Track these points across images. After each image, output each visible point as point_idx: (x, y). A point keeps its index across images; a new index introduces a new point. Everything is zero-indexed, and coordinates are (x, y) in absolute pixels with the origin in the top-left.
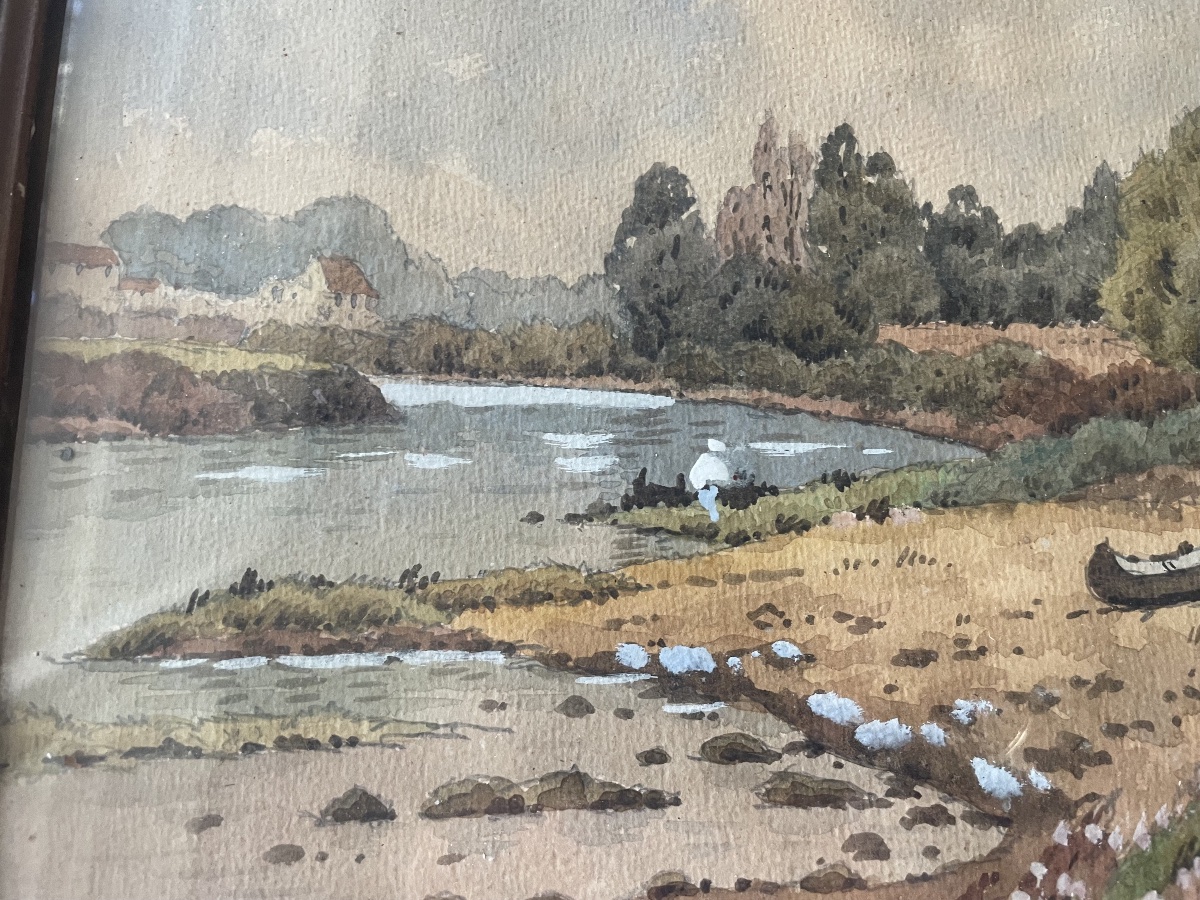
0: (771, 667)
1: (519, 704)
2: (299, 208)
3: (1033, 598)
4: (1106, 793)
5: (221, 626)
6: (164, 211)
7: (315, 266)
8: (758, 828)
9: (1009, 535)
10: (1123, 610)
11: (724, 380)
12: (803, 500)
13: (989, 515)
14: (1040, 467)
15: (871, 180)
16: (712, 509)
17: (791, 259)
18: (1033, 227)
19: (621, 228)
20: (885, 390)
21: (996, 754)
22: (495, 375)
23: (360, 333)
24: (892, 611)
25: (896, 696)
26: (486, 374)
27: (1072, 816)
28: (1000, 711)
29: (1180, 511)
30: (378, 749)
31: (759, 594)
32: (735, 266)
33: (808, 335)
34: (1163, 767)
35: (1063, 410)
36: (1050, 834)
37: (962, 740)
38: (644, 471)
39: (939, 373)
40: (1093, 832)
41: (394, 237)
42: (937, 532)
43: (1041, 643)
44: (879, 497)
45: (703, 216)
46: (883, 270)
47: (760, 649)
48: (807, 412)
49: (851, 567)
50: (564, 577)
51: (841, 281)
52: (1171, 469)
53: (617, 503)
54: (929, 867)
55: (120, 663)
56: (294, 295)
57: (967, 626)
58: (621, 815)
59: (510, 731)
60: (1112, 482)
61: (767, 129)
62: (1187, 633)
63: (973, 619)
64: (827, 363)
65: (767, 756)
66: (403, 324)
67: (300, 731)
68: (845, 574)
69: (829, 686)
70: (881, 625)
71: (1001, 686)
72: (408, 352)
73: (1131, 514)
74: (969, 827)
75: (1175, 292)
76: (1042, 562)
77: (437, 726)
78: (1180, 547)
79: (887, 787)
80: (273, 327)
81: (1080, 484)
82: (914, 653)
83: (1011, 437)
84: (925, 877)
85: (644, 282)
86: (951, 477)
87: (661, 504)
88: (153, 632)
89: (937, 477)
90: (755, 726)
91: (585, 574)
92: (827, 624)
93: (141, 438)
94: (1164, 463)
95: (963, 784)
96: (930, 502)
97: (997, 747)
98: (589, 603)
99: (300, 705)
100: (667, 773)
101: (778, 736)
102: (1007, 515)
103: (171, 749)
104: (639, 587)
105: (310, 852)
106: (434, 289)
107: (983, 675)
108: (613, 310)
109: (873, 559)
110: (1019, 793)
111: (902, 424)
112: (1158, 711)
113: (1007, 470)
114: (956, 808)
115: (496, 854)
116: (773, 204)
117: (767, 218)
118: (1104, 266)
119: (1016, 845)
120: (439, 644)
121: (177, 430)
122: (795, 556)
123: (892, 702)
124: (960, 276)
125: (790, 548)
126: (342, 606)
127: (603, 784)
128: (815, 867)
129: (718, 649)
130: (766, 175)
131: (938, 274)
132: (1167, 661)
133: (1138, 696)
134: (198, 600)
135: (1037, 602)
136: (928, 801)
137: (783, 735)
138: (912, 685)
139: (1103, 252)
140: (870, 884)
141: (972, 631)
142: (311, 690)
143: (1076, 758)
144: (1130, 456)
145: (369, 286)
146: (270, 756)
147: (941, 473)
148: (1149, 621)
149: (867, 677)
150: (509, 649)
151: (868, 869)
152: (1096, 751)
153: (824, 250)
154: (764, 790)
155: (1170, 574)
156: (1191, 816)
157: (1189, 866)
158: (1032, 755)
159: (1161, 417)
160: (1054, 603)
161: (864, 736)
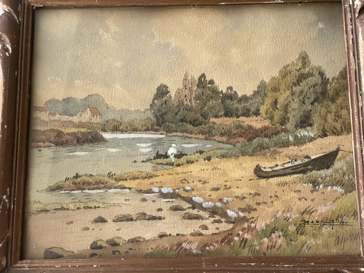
0: (185, 192)
1: (132, 200)
2: (85, 97)
4: (256, 217)
5: (72, 184)
6: (57, 99)
7: (88, 109)
8: (181, 224)
9: (237, 163)
10: (262, 179)
11: (176, 131)
12: (192, 157)
13: (233, 159)
14: (245, 148)
15: (209, 86)
16: (173, 159)
17: (191, 104)
18: (245, 95)
19: (154, 98)
20: (211, 133)
21: (232, 209)
22: (126, 131)
23: (98, 123)
24: (211, 179)
25: (211, 197)
26: (125, 131)
27: (248, 222)
28: (233, 200)
29: (276, 157)
30: (104, 209)
31: (182, 177)
32: (178, 106)
33: (194, 121)
34: (269, 212)
35: (251, 136)
36: (243, 225)
37: (225, 206)
38: (158, 151)
39: (223, 128)
40: (253, 225)
41: (105, 102)
42: (222, 163)
43: (243, 186)
44: (209, 156)
45: (171, 95)
46: (211, 106)
47: (182, 188)
48: (194, 138)
50: (141, 174)
51: (202, 109)
52: (274, 148)
53: (152, 158)
54: (217, 232)
55: (52, 192)
56: (84, 116)
58: (153, 221)
59: (130, 205)
60: (261, 151)
61: (186, 75)
62: (276, 183)
63: (228, 181)
64: (198, 127)
65: (183, 209)
66: (107, 121)
67: (88, 205)
68: (201, 172)
69: (197, 195)
70: (208, 183)
71: (234, 195)
72: (108, 127)
73: (265, 158)
74: (226, 224)
75: (277, 109)
76: (244, 169)
77: (115, 204)
78: (275, 165)
79: (208, 216)
80: (80, 122)
81: (253, 152)
82: (215, 188)
83: (239, 142)
84: (216, 234)
85: (159, 110)
86: (225, 151)
87: (162, 158)
88: (58, 186)
90: (181, 203)
91: (146, 173)
92: (197, 182)
93: (54, 147)
94: (273, 147)
95: (225, 215)
96: (220, 157)
97: (232, 207)
98: (146, 179)
99: (88, 200)
100: (163, 213)
101: (186, 205)
102: (237, 159)
103: (63, 209)
104: (157, 176)
105: (91, 228)
106: (113, 113)
107: (230, 193)
108: (152, 116)
109: (207, 169)
110: (237, 217)
111: (214, 140)
112: (268, 200)
113: (238, 149)
114: (223, 220)
115: (128, 229)
116: (187, 92)
117: (186, 95)
118: (261, 104)
119: (236, 228)
120: (116, 188)
121: (61, 145)
122: (190, 169)
123: (210, 199)
124: (229, 107)
125: (189, 167)
126: (96, 180)
127: (149, 215)
128: (193, 231)
129: (173, 188)
130: (186, 86)
131: (224, 106)
132: (271, 189)
133: (264, 197)
134: (67, 179)
135: (242, 177)
138: (214, 195)
139: (261, 100)
140: (204, 235)
141: (228, 184)
142: (90, 197)
143: (250, 210)
144: (265, 145)
145: (100, 113)
146: (82, 210)
147: (223, 150)
148: (268, 181)
149: (205, 193)
150: (130, 189)
151: (204, 232)
152: (254, 208)
153: (198, 102)
154: (182, 216)
155: (273, 171)
156: (275, 222)
157: (274, 233)
158: (240, 209)
159: (273, 137)
160: (246, 177)
161: (204, 205)
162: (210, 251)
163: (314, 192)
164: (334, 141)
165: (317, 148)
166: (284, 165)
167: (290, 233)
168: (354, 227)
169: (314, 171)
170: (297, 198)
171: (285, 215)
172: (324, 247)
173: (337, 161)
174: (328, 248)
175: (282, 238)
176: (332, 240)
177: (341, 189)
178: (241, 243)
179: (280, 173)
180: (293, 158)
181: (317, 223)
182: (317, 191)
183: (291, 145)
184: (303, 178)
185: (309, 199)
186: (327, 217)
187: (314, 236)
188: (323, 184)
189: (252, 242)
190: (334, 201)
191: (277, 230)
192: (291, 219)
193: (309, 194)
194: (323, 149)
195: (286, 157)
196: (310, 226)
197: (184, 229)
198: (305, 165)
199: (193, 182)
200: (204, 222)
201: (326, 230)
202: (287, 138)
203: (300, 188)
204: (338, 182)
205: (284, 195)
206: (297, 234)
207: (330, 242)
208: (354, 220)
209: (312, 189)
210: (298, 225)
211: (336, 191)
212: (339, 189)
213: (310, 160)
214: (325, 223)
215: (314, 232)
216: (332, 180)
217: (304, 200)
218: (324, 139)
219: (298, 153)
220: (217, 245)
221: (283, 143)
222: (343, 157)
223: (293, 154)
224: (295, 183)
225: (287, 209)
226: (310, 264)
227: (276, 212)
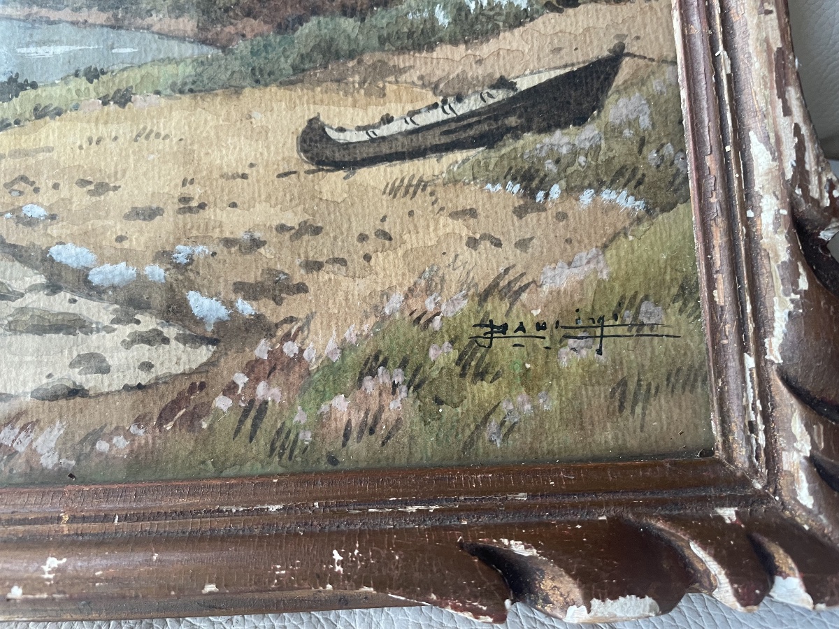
0: (20, 226)
3: (249, 163)
4: (302, 316)
9: (233, 113)
10: (328, 171)
12: (58, 92)
13: (219, 98)
14: (266, 58)
21: (209, 288)
24: (127, 175)
25: (126, 244)
27: (272, 336)
28: (214, 254)
29: (384, 88)
31: (15, 169)
34: (353, 295)
35: (289, 12)
36: (252, 351)
37: (180, 277)
40: (290, 348)
42: (174, 113)
43: (253, 198)
44: (124, 86)
47: (12, 212)
48: (67, 22)
49: (94, 143)
52: (378, 56)
54: (144, 378)
57: (191, 187)
60: (326, 67)
62: (382, 187)
63: (196, 181)
65: (9, 296)
68: (88, 149)
69: (68, 238)
70: (116, 188)
71: (216, 234)
73: (341, 93)
74: (181, 346)
76: (259, 133)
78: (382, 119)
79: (112, 317)
81: (298, 70)
82: (144, 210)
83: (244, 36)
84: (140, 387)
86: (189, 70)
89: (177, 70)
90: (4, 273)
92: (70, 189)
94: (374, 50)
95: (176, 310)
96: (169, 90)
97: (210, 282)
101: (22, 279)
102: (234, 97)
107: (202, 225)
109: (113, 135)
110: (227, 318)
111: (149, 28)
112: (351, 249)
113: (238, 63)
114: (171, 332)
119: (222, 360)
122: (47, 137)
123: (122, 250)
125: (44, 130)
128: (45, 381)
132: (363, 210)
133: (335, 238)
135: (252, 165)
136: (147, 326)
137: (27, 279)
138: (140, 235)
140: (91, 393)
141: (196, 192)
143: (278, 288)
147: (181, 67)
148: (352, 179)
149: (102, 230)
151: (90, 381)
152: (295, 283)
154: (6, 322)
155: (372, 140)
156: (376, 334)
157: (373, 374)
158: (240, 287)
159: (373, 13)
160: (267, 166)
161: (95, 278)
162: (114, 458)
163: (526, 212)
164: (602, 24)
165: (541, 49)
166: (417, 119)
167: (435, 374)
168: (680, 342)
169: (528, 136)
170: (465, 240)
171: (415, 304)
172: (566, 423)
173: (616, 96)
174: (582, 428)
175: (404, 394)
176: (598, 397)
177: (631, 199)
178: (241, 422)
179: (400, 149)
180: (450, 91)
181: (541, 333)
182: (541, 208)
183: (441, 40)
184: (487, 165)
185: (509, 241)
186: (578, 306)
187: (529, 381)
188: (563, 182)
189: (286, 413)
190: (605, 247)
191: (384, 363)
192: (437, 323)
193: (510, 222)
194: (563, 52)
195: (424, 86)
196: (510, 342)
197: (9, 372)
198: (495, 113)
199: (56, 186)
200: (94, 342)
201: (574, 356)
202: (426, 15)
203: (476, 202)
204: (620, 173)
205: (412, 228)
206: (463, 375)
207: (590, 404)
208: (684, 316)
209: (522, 202)
210: (466, 341)
211: (613, 206)
212: (625, 201)
213: (512, 94)
214: (571, 332)
215: (528, 366)
216: (597, 166)
217: (488, 244)
218: (568, 16)
219: (467, 69)
220: (141, 432)
221: (410, 34)
222: (639, 81)
223: (449, 74)
224: (456, 182)
225: (423, 283)
226: (510, 497)
227: (382, 296)
